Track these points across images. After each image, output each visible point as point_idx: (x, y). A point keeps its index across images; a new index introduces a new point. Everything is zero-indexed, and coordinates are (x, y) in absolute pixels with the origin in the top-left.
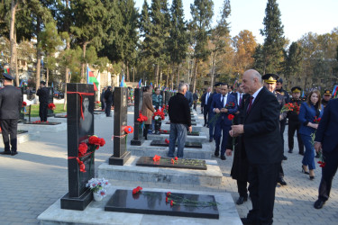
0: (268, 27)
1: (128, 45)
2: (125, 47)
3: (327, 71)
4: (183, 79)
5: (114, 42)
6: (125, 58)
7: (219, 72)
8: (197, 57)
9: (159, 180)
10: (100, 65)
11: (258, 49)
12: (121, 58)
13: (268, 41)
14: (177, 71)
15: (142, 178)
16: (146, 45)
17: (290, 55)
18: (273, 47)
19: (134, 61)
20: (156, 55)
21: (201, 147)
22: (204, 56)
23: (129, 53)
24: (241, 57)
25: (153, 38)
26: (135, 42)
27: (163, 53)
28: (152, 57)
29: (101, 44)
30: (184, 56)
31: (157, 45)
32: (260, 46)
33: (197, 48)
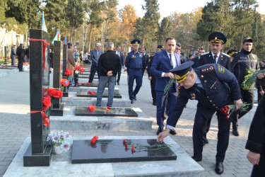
0: (148, 4)
1: (31, 9)
2: (28, 11)
3: (186, 41)
4: (78, 42)
5: (19, 4)
6: (29, 20)
7: (107, 37)
8: (92, 23)
9: (99, 128)
10: (7, 24)
11: (138, 21)
12: (25, 20)
13: (148, 15)
14: (74, 34)
15: (83, 126)
16: (48, 10)
17: (162, 26)
18: (151, 19)
19: (37, 24)
20: (57, 19)
21: (121, 97)
22: (98, 23)
23: (32, 16)
24: (126, 26)
25: (55, 5)
26: (38, 7)
27: (63, 18)
28: (53, 21)
29: (6, 5)
30: (81, 22)
31: (58, 11)
32: (140, 18)
33: (92, 16)
